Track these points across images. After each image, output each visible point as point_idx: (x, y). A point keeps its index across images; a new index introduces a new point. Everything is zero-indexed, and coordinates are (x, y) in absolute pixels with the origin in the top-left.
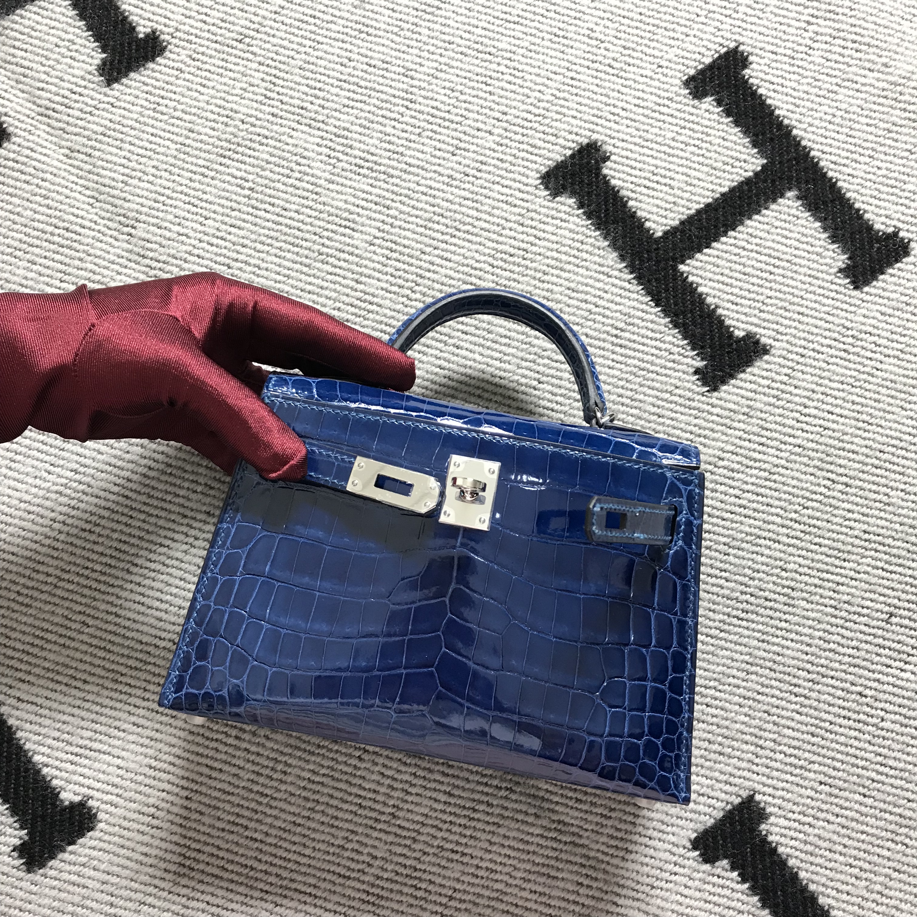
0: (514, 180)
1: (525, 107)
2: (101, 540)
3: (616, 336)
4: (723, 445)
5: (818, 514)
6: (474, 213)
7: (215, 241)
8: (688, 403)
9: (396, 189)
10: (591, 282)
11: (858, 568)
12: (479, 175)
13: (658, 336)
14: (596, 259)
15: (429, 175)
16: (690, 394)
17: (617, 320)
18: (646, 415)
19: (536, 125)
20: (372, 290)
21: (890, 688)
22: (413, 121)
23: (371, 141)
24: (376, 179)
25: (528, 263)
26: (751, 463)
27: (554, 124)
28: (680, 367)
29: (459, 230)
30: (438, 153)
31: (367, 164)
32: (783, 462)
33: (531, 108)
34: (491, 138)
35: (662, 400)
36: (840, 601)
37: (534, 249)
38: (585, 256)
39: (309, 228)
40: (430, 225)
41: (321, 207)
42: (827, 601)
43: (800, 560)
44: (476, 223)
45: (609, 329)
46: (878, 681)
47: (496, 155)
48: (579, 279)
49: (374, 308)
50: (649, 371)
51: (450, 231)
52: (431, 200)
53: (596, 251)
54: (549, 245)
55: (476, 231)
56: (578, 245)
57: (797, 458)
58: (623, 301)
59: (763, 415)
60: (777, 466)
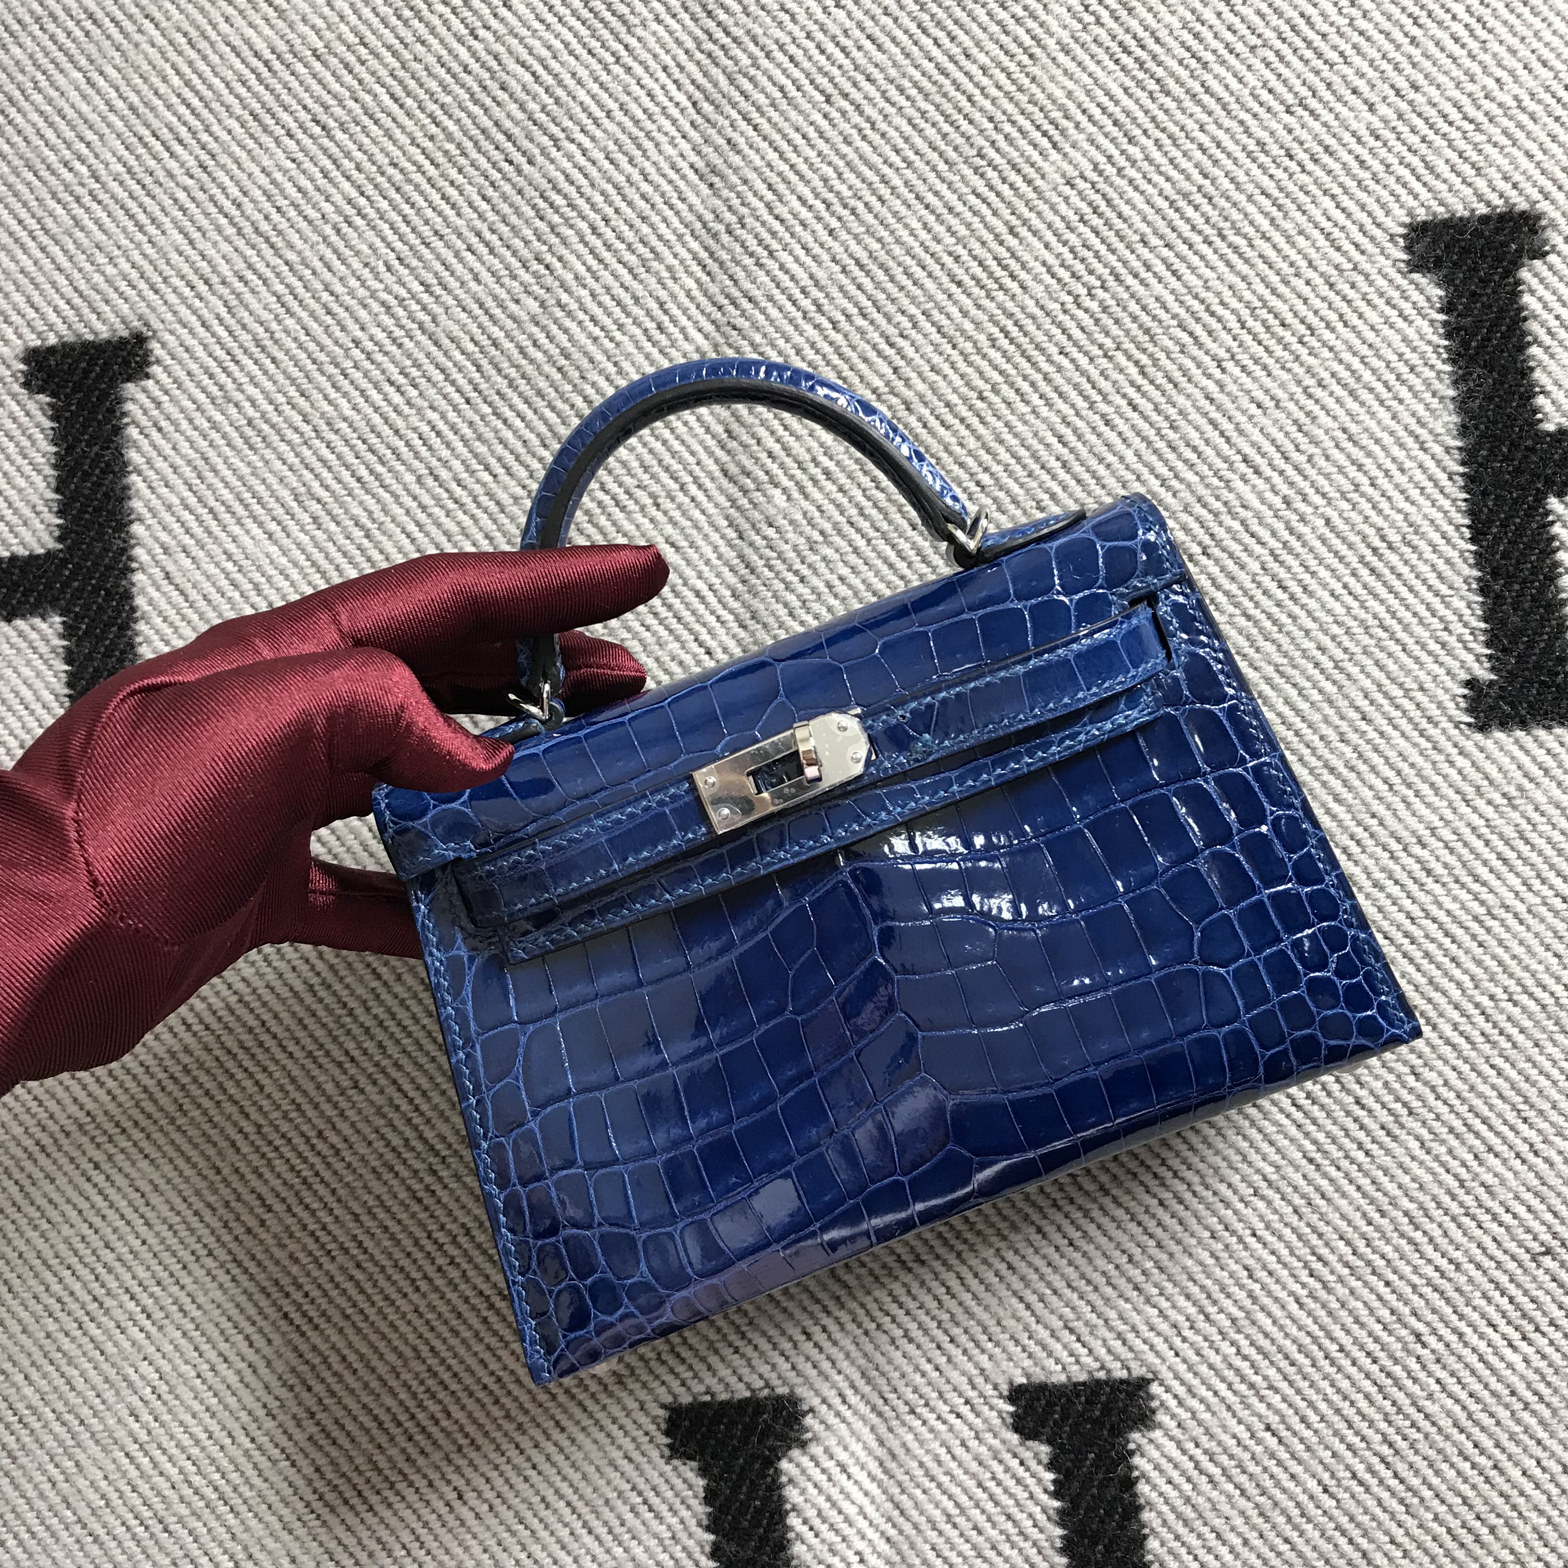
0: (1363, 207)
1: (1456, 94)
2: (406, 410)
3: (1375, 550)
5: (1527, 1023)
6: (1265, 225)
7: (830, 48)
8: (1424, 724)
9: (1161, 116)
10: (1387, 440)
11: (1540, 1146)
12: (1310, 166)
13: (1444, 590)
14: (1420, 409)
15: (1227, 123)
16: (1434, 712)
17: (1393, 525)
18: (1343, 703)
19: (1455, 135)
20: (1026, 257)
21: (1473, 1359)
22: (1256, 20)
23: (1168, 18)
24: (1139, 84)
25: (1303, 352)
26: (1468, 880)
27: (1489, 149)
28: (1447, 660)
29: (1223, 238)
30: (1265, 96)
31: (1139, 52)
32: (1521, 908)
33: (1465, 101)
34: (1368, 116)
35: (1386, 695)
36: (1476, 1177)
37: (1327, 335)
38: (1404, 392)
39: (987, 104)
40: (1182, 203)
41: (1026, 81)
42: (1454, 1164)
43: (1452, 1076)
44: (1258, 242)
45: (1371, 532)
46: (1461, 1335)
47: (1359, 149)
48: (1372, 424)
49: (1014, 286)
51: (1208, 230)
52: (1207, 164)
53: (1427, 396)
54: (1356, 342)
55: (1249, 253)
56: (1404, 369)
57: (1549, 917)
58: (1421, 500)
59: (1536, 817)
60: (1507, 908)
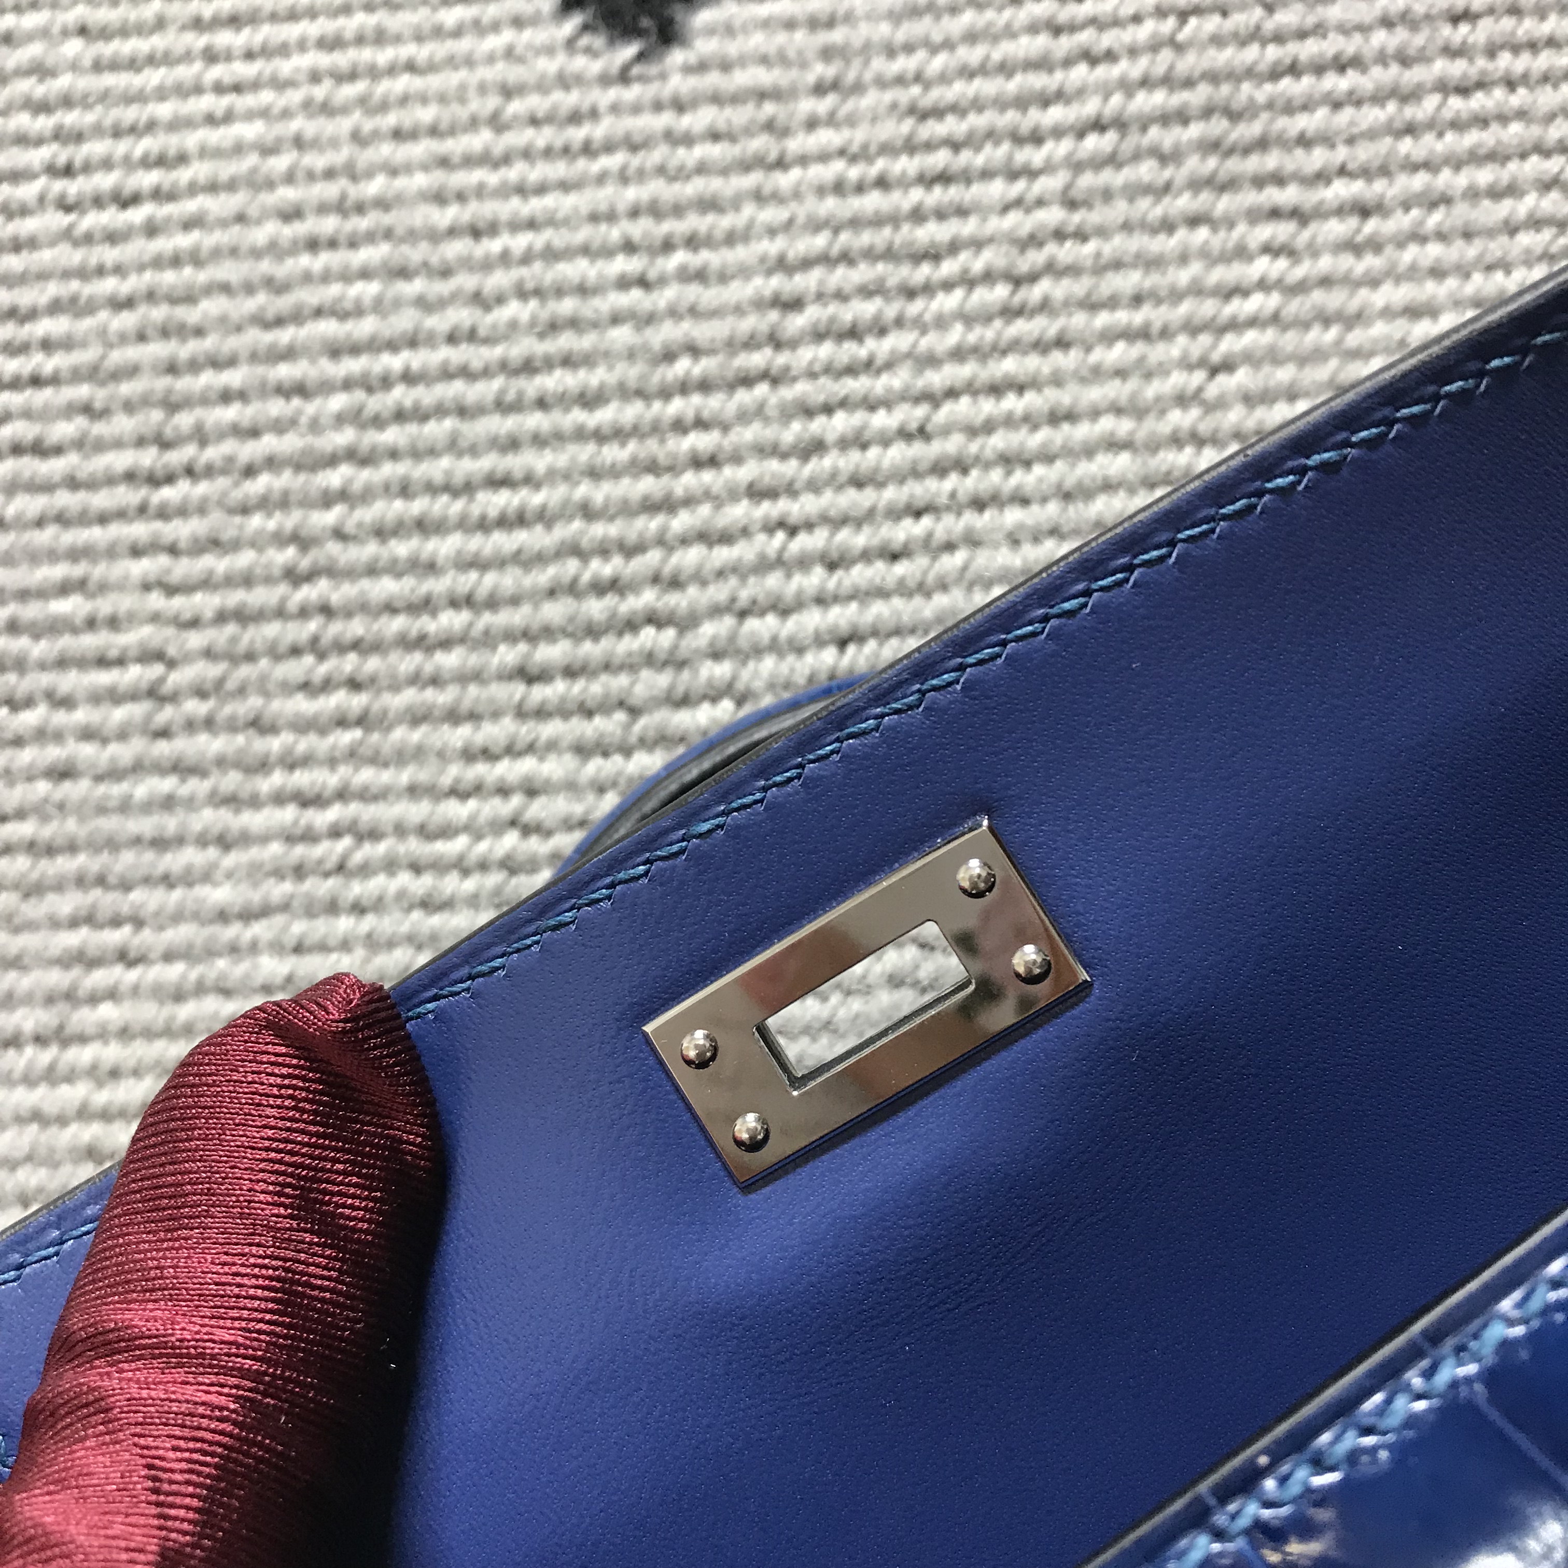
4: (772, 247)
50: (374, 73)
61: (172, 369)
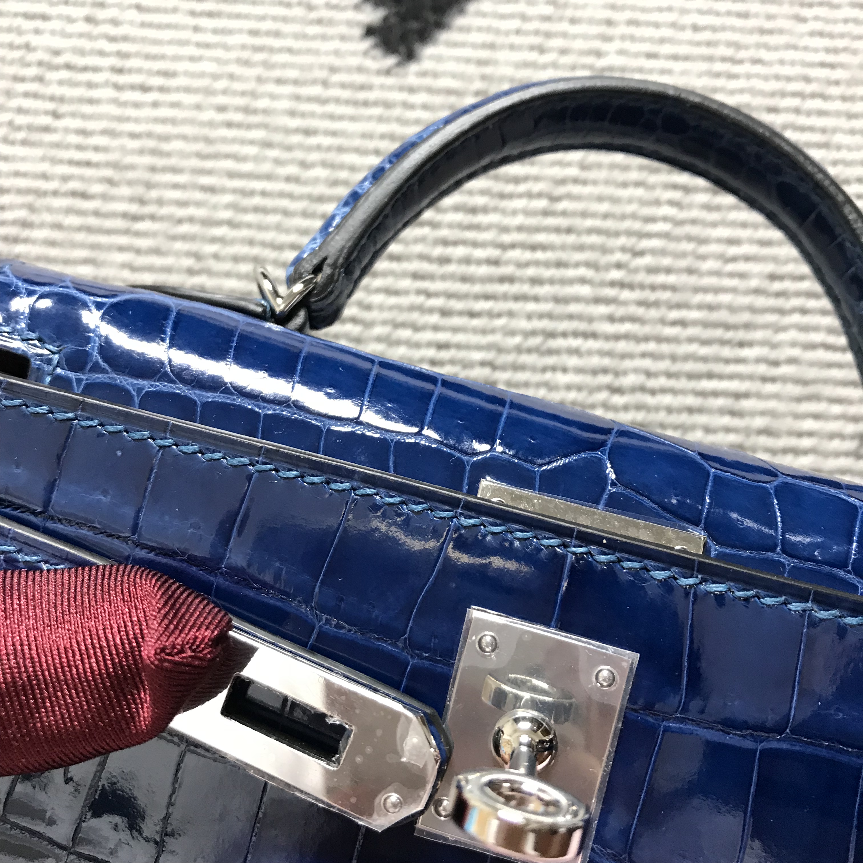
5: (666, 261)
8: (362, 95)
11: (774, 355)
16: (362, 79)
18: (277, 138)
28: (332, 31)
35: (309, 100)
43: (647, 363)
60: (563, 182)
61: (153, 169)
